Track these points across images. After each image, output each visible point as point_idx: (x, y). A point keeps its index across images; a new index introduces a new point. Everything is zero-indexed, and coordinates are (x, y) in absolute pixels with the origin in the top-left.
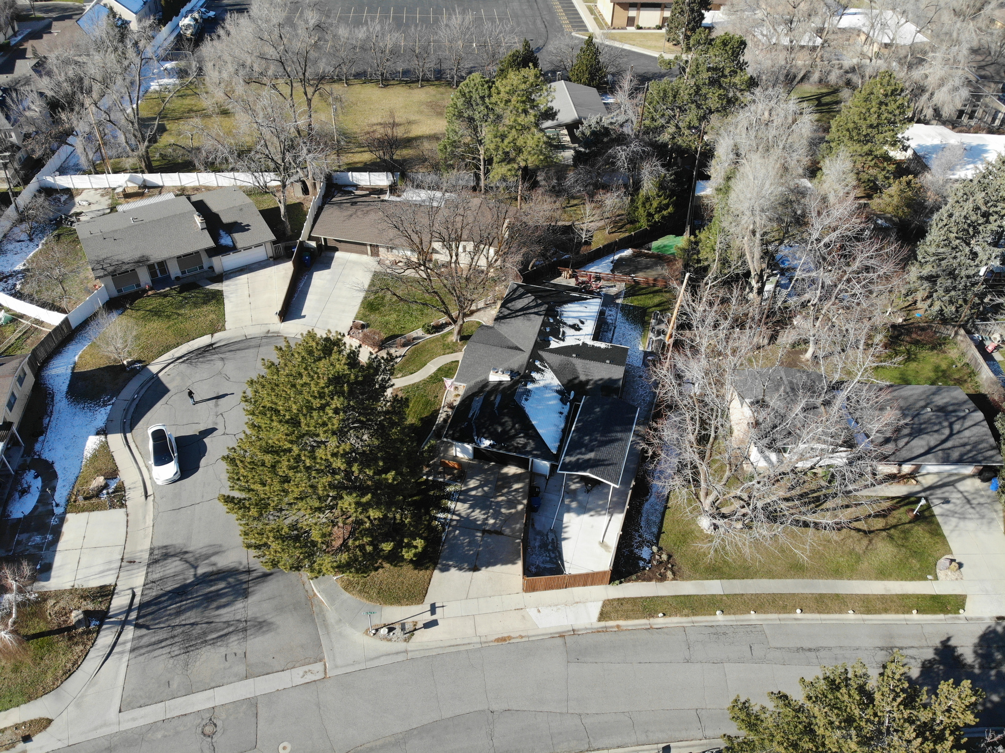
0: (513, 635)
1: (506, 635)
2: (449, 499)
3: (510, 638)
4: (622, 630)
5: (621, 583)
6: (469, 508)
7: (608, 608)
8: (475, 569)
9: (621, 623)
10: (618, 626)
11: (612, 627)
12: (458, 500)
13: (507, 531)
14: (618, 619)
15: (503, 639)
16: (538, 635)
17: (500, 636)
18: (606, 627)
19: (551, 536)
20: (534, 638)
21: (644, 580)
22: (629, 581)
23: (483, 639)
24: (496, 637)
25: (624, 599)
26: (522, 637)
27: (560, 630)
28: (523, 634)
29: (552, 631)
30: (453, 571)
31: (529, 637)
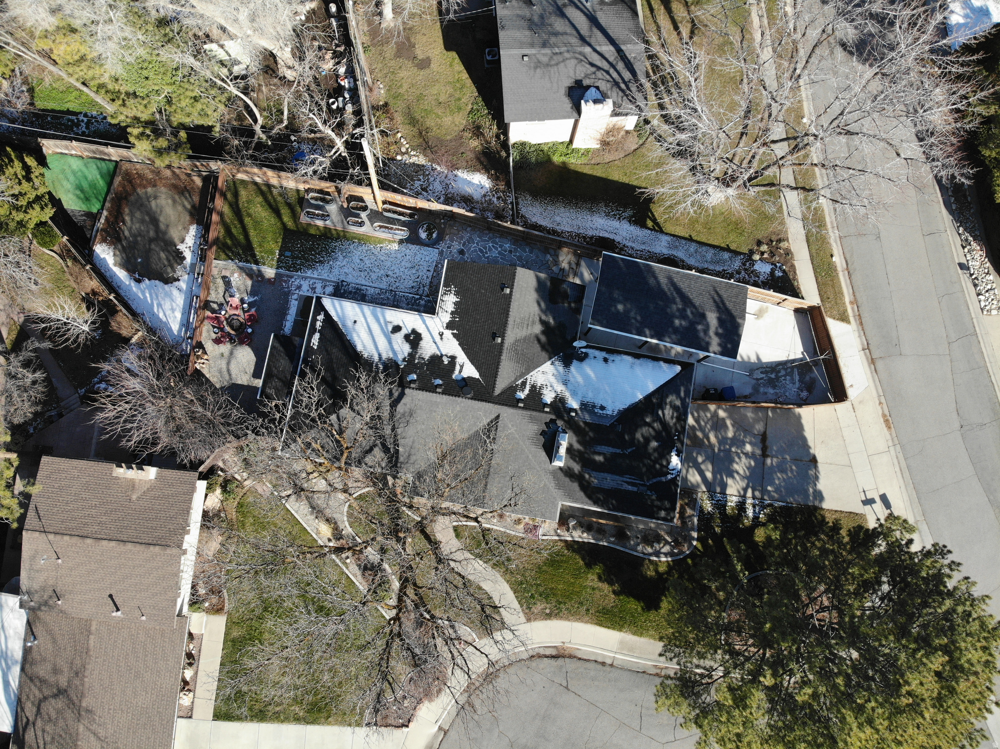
0: (880, 413)
1: (882, 420)
2: (725, 505)
3: (884, 415)
4: (854, 299)
6: (733, 477)
8: (814, 461)
9: (847, 299)
10: (851, 303)
11: (853, 310)
12: (723, 492)
13: (759, 427)
14: (844, 303)
15: (886, 422)
16: (876, 387)
17: (884, 426)
18: (854, 316)
19: (758, 375)
23: (890, 444)
24: (885, 429)
26: (880, 403)
27: (866, 364)
30: (821, 486)
31: (879, 396)
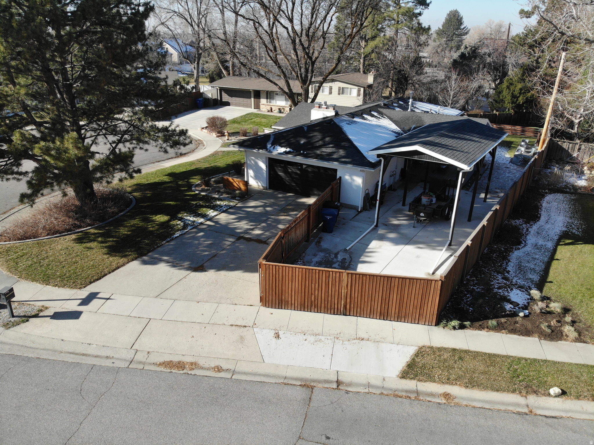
0: (201, 362)
1: (187, 359)
2: (213, 209)
3: (194, 365)
4: (457, 405)
5: (462, 327)
7: (428, 360)
8: (199, 268)
9: (456, 390)
10: (447, 396)
11: (432, 395)
12: (225, 212)
14: (448, 381)
15: (180, 365)
16: (255, 374)
17: (176, 359)
18: (417, 392)
19: (342, 256)
20: (243, 377)
21: (513, 331)
22: (481, 328)
24: (167, 358)
25: (466, 352)
26: (219, 369)
27: (307, 375)
28: (225, 366)
29: (290, 373)
31: (234, 372)
